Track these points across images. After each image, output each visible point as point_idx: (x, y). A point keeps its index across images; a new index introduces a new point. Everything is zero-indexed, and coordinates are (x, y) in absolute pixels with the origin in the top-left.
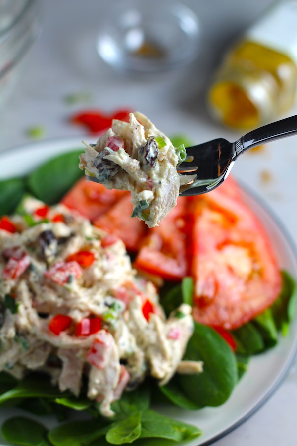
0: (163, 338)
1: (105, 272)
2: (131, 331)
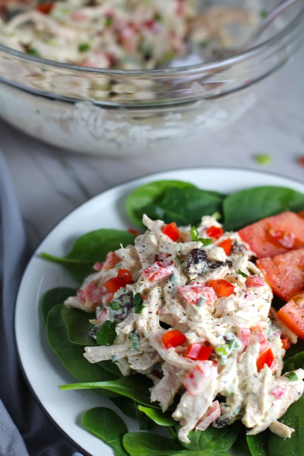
0: (266, 391)
1: (239, 308)
2: (239, 373)
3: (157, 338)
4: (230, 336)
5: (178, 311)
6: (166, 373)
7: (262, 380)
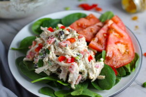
0: (94, 67)
1: (78, 45)
2: (84, 64)
3: (56, 60)
4: (78, 54)
5: (60, 50)
6: (62, 70)
7: (92, 64)
